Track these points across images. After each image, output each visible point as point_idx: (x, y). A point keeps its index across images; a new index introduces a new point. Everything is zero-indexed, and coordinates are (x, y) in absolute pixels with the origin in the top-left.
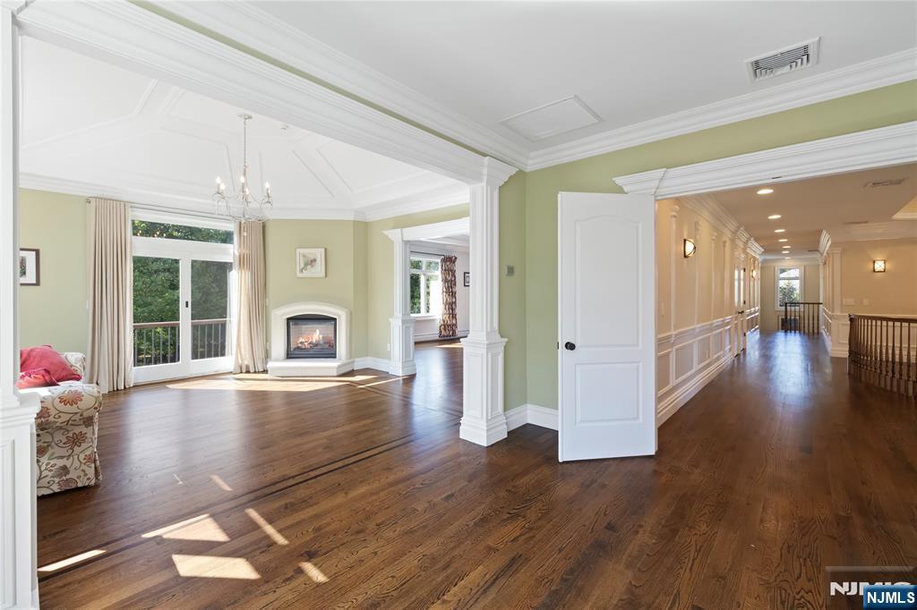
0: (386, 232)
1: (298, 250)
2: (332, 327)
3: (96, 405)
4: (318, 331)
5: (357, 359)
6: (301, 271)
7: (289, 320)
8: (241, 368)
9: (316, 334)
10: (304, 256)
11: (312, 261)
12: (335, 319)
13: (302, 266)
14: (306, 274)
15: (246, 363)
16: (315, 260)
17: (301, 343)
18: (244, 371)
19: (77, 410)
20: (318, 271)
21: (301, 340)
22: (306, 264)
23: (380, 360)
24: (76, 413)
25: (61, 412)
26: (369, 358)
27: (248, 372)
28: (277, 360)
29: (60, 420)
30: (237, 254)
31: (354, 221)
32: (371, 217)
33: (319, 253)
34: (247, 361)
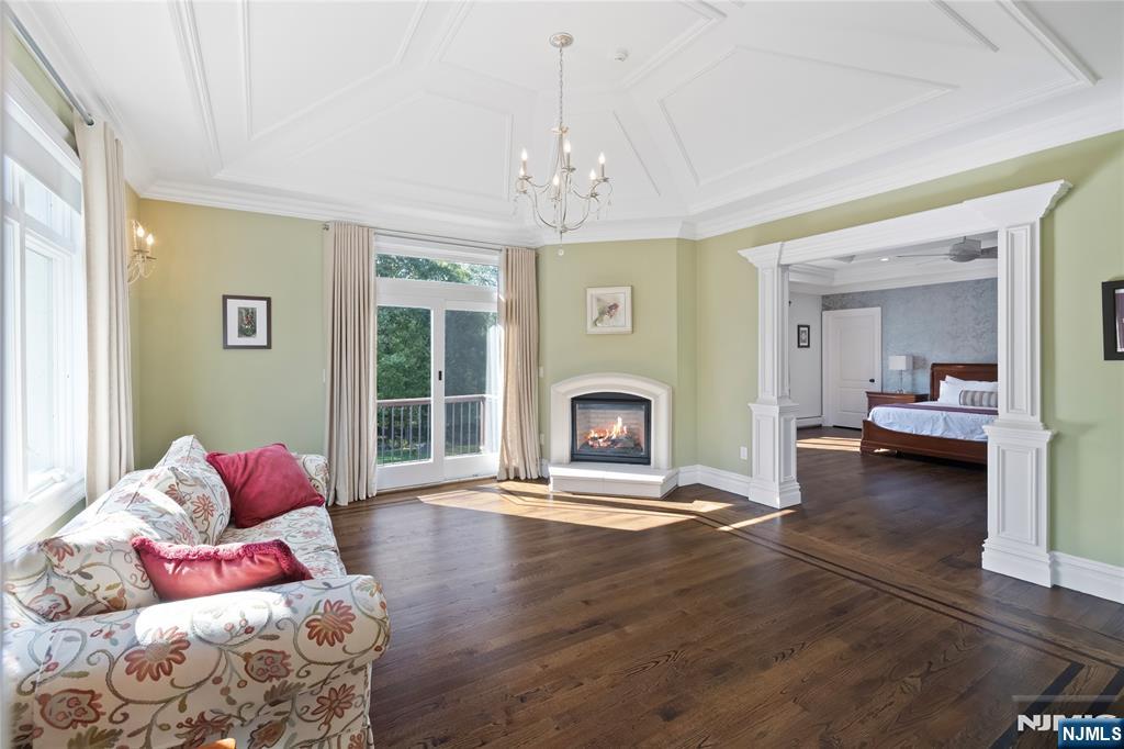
0: (743, 253)
1: (591, 292)
2: (642, 414)
3: (379, 643)
4: (620, 420)
5: (682, 469)
6: (595, 323)
7: (575, 400)
8: (507, 471)
9: (618, 425)
10: (599, 300)
11: (611, 308)
12: (647, 403)
13: (596, 315)
14: (602, 328)
15: (514, 464)
16: (615, 306)
17: (594, 439)
18: (512, 478)
19: (343, 657)
20: (622, 320)
21: (593, 434)
22: (602, 313)
23: (722, 472)
24: (340, 663)
25: (310, 662)
26: (699, 467)
27: (517, 479)
28: (559, 464)
29: (309, 681)
30: (503, 299)
31: (678, 239)
32: (705, 231)
33: (622, 296)
34: (516, 462)
